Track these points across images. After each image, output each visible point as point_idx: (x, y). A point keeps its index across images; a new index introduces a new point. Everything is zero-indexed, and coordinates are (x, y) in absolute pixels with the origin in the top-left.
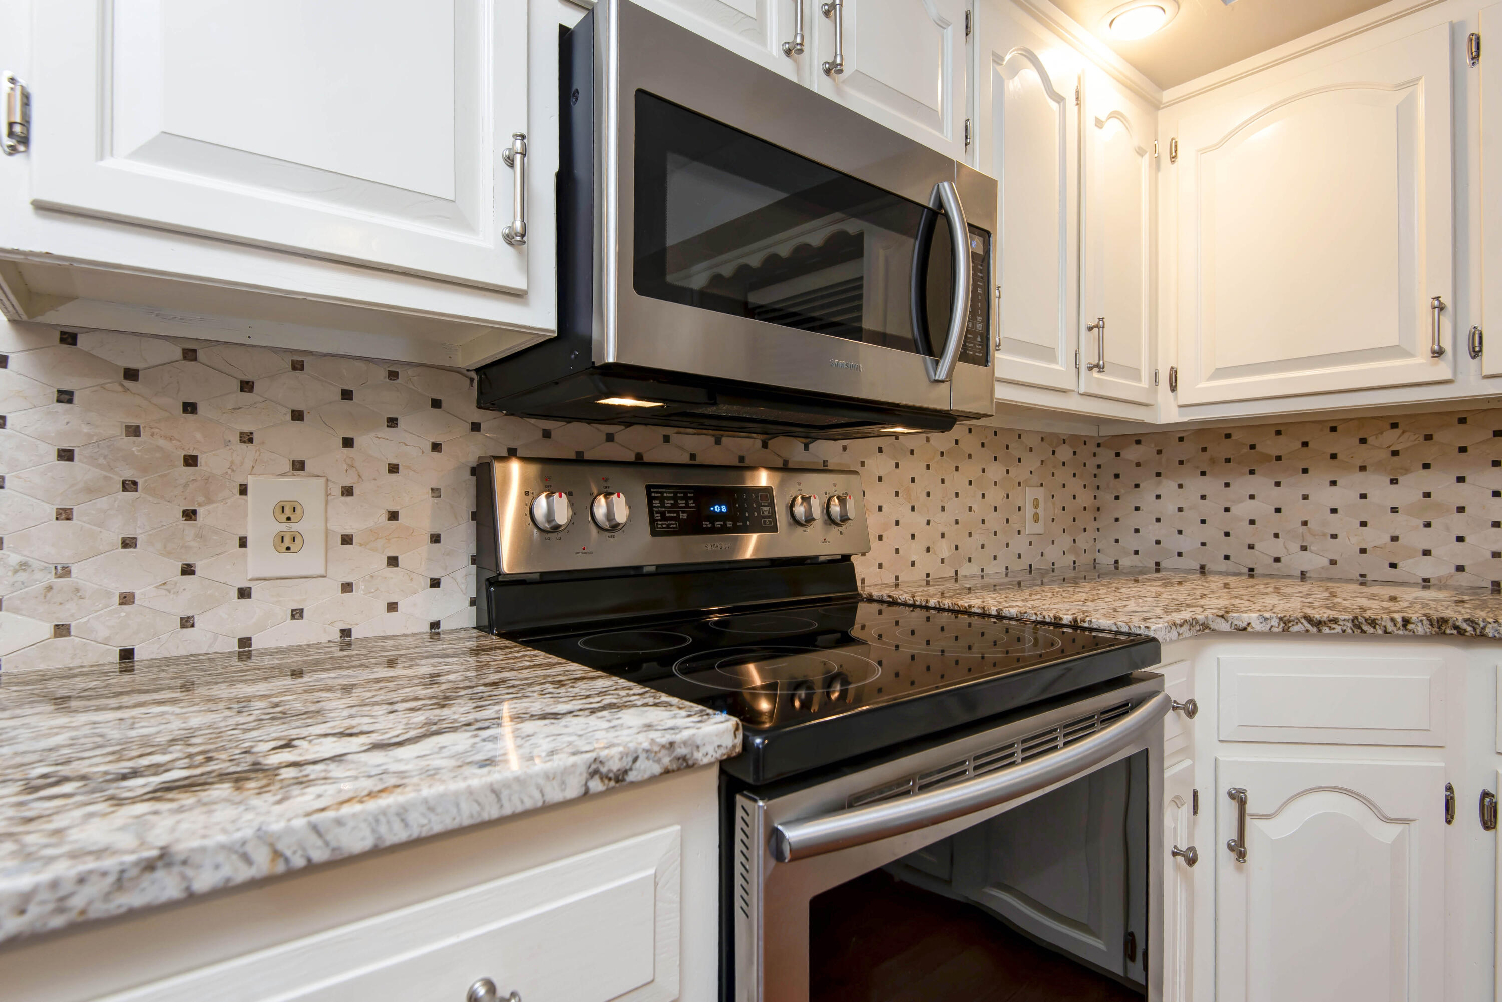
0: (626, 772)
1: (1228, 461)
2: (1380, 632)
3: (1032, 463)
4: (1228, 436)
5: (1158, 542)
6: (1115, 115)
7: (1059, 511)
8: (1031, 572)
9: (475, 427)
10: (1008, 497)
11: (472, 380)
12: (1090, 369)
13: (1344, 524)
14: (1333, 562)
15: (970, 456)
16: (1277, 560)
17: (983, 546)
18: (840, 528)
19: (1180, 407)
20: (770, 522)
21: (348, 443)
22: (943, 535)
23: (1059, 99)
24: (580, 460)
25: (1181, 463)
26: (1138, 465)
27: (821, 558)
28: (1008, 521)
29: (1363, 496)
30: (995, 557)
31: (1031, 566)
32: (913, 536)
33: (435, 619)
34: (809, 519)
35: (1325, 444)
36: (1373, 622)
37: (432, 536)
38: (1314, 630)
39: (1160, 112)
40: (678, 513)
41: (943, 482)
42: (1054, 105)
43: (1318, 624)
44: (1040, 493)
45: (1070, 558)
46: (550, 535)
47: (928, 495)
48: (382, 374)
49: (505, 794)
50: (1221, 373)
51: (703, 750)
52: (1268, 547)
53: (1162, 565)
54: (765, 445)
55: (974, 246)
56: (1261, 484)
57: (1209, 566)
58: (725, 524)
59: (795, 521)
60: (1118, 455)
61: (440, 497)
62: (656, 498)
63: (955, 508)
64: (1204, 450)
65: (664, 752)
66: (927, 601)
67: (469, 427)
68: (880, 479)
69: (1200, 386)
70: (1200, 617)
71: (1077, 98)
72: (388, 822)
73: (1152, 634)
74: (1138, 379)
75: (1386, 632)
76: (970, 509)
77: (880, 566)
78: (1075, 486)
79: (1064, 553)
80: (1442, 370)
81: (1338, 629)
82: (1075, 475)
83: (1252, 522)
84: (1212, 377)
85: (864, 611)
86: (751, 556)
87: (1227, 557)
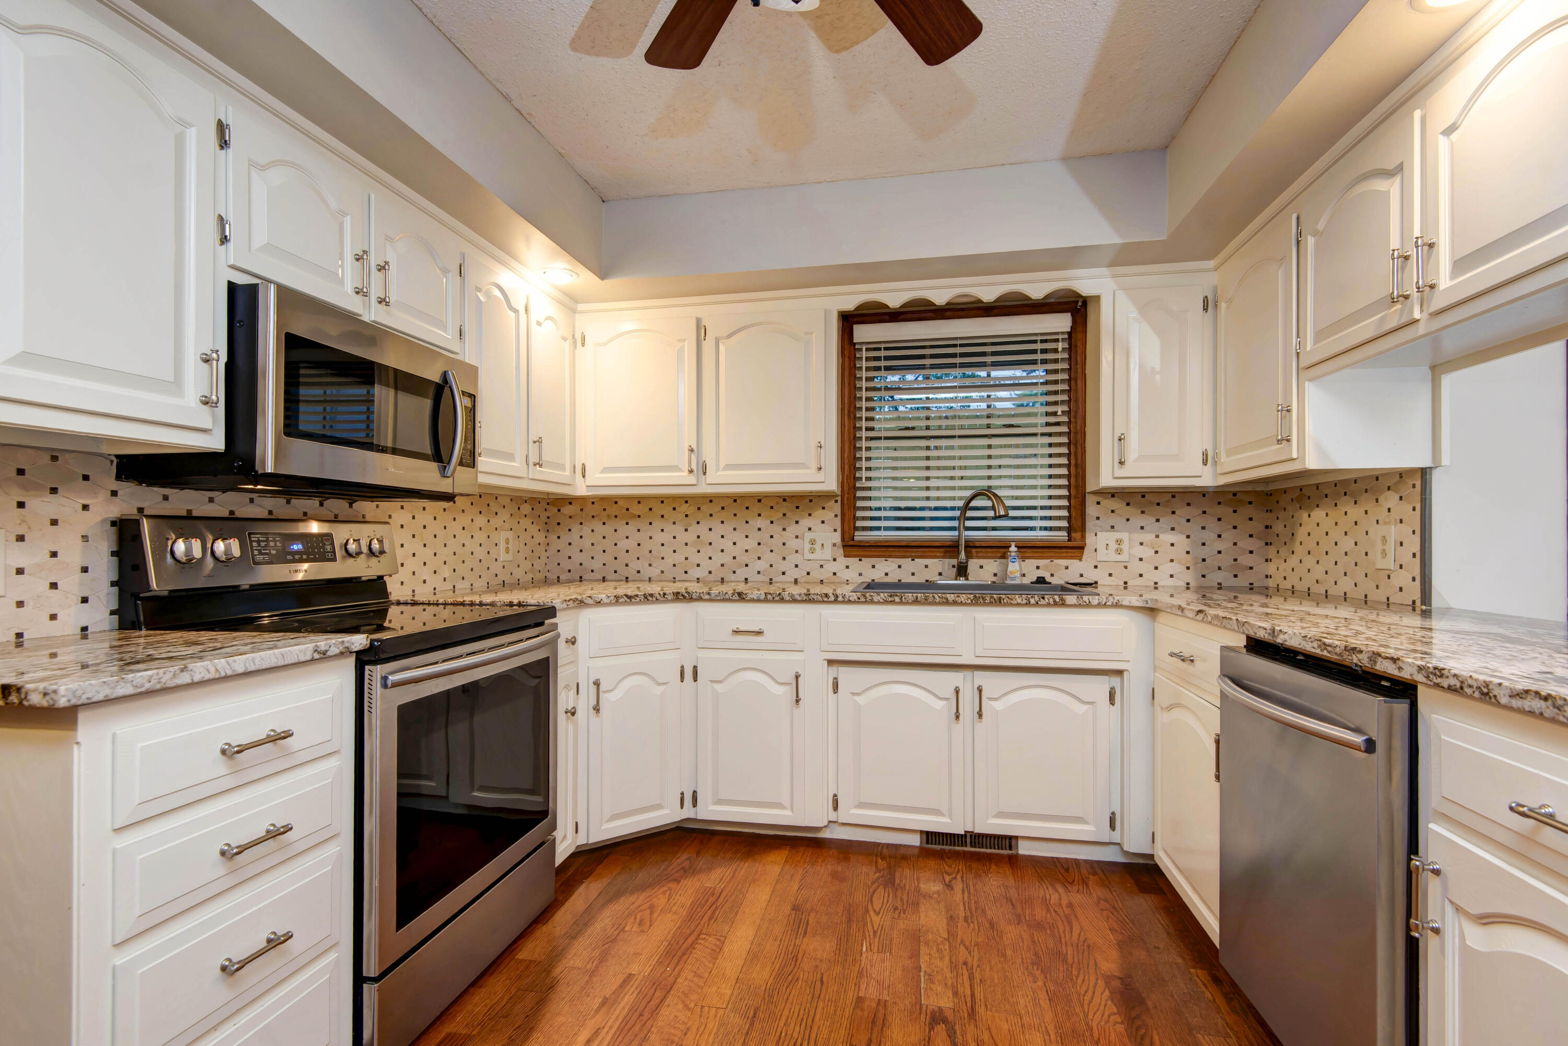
0: (327, 651)
1: (616, 517)
2: (655, 599)
3: (504, 515)
4: (616, 503)
5: (581, 564)
6: (549, 318)
7: (522, 545)
8: (504, 586)
9: (114, 493)
10: (489, 537)
11: (112, 462)
12: (535, 465)
13: (666, 551)
14: (662, 572)
15: (463, 511)
16: (639, 572)
17: (472, 570)
18: (379, 559)
19: (587, 486)
20: (332, 555)
21: (21, 505)
22: (445, 563)
23: (516, 311)
24: (189, 517)
25: (593, 517)
26: (570, 517)
27: (364, 579)
28: (488, 553)
29: (674, 537)
30: (480, 577)
31: (504, 581)
32: (425, 564)
33: (85, 625)
34: (359, 553)
35: (659, 509)
36: (652, 595)
37: (82, 568)
38: (628, 600)
39: (577, 315)
40: (270, 550)
41: (445, 528)
42: (512, 315)
43: (630, 597)
44: (510, 534)
45: (530, 576)
46: (186, 565)
47: (435, 536)
48: (46, 458)
49: (285, 656)
50: (606, 470)
51: (355, 645)
52: (635, 565)
53: (583, 578)
54: (321, 504)
55: (466, 402)
56: (630, 530)
57: (607, 577)
58: (302, 557)
59: (349, 554)
60: (559, 510)
61: (88, 541)
62: (254, 541)
63: (454, 545)
64: (605, 510)
65: (340, 645)
66: (438, 601)
67: (109, 493)
68: (402, 526)
69: (596, 476)
70: (579, 597)
71: (526, 310)
72: (249, 663)
73: (554, 605)
74: (564, 469)
75: (657, 599)
76: (464, 545)
77: (402, 583)
78: (533, 529)
79: (526, 573)
80: (692, 479)
81: (638, 599)
82: (533, 523)
83: (627, 551)
84: (602, 472)
85: (393, 611)
86: (302, 578)
87: (616, 572)
